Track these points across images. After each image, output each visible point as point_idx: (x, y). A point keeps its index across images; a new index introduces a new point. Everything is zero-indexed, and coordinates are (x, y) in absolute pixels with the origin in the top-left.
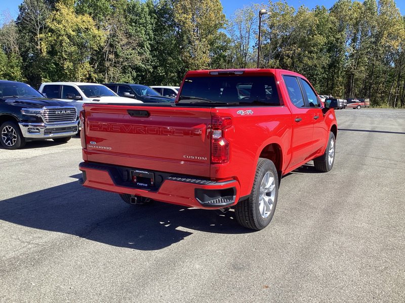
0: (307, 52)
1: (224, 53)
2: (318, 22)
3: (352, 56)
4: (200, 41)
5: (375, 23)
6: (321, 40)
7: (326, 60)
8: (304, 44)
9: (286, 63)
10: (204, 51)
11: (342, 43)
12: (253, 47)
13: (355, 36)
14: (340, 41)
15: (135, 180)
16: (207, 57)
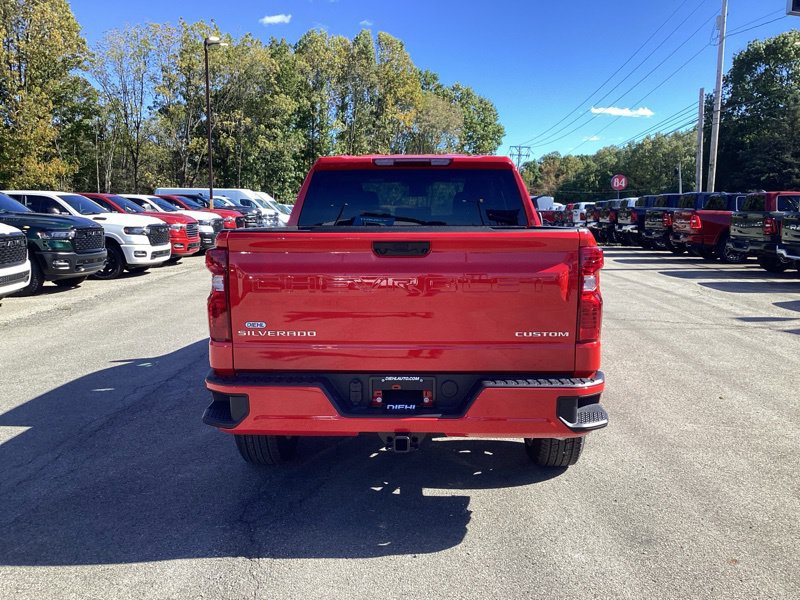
0: (263, 126)
1: (87, 121)
2: (278, 68)
3: (341, 136)
4: (30, 91)
5: (374, 79)
6: (287, 104)
7: (297, 142)
8: (254, 109)
9: (224, 144)
10: (40, 114)
11: (321, 111)
12: (149, 108)
13: (343, 99)
14: (318, 107)
15: (379, 400)
16: (49, 128)
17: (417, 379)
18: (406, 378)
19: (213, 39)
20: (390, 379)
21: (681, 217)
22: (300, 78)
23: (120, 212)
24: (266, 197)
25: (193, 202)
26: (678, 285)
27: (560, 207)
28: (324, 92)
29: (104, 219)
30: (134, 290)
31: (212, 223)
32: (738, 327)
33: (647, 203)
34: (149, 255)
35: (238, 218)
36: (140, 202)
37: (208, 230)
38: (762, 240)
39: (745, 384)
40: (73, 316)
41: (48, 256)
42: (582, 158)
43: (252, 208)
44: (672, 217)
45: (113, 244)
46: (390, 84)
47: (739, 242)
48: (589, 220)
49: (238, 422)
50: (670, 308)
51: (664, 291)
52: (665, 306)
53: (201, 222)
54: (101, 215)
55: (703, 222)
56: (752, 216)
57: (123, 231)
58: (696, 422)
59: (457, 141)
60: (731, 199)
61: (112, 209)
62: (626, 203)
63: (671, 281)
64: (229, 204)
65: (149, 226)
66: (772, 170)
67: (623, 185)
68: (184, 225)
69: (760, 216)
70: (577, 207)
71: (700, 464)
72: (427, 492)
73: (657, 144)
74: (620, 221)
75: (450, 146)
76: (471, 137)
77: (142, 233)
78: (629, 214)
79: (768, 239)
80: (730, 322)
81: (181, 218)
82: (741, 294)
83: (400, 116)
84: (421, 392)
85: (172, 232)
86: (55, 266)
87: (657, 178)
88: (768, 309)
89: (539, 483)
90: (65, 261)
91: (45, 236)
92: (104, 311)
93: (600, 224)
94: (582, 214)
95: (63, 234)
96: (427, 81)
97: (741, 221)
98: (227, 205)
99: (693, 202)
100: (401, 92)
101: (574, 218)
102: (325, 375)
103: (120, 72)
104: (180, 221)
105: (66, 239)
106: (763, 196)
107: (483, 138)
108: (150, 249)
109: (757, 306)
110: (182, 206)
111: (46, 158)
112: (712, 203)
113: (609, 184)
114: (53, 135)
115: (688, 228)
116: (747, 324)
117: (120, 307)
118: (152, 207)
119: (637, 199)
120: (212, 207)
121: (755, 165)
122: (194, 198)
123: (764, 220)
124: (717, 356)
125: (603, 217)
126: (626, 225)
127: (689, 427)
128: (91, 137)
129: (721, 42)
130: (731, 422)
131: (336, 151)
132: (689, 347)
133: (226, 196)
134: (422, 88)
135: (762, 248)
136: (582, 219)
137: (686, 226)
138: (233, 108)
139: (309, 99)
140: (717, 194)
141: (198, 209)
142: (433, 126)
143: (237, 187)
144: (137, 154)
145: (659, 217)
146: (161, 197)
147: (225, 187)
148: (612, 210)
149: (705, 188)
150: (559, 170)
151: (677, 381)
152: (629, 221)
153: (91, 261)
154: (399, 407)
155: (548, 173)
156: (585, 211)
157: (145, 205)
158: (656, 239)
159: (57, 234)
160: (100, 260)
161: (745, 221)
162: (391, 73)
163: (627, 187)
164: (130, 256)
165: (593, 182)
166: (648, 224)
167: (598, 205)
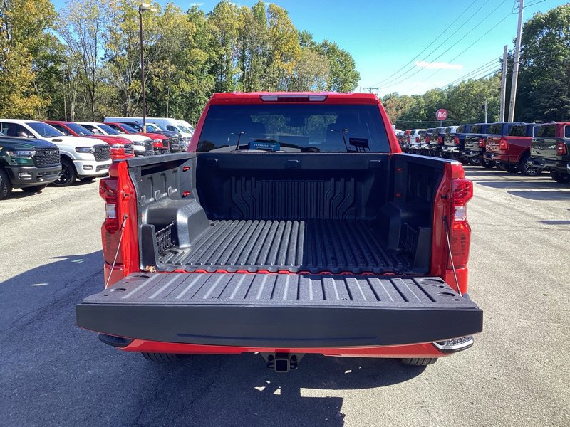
0: (183, 72)
1: (57, 67)
3: (241, 80)
4: (15, 46)
5: (266, 38)
6: (202, 56)
7: (209, 83)
8: (177, 59)
9: (156, 85)
10: (23, 62)
11: (227, 62)
12: (102, 59)
13: (244, 52)
14: (225, 58)
16: (29, 73)
19: (146, 5)
21: (492, 141)
22: (211, 37)
23: (74, 135)
24: (186, 124)
25: (131, 128)
26: (493, 193)
27: (400, 133)
28: (229, 48)
29: (60, 141)
30: (82, 195)
31: (144, 144)
32: (545, 229)
33: (465, 130)
34: (95, 168)
35: (164, 140)
36: (90, 128)
37: (142, 149)
38: (556, 159)
39: (562, 281)
40: (30, 217)
41: (15, 170)
42: (416, 97)
43: (175, 132)
44: (485, 141)
45: (66, 160)
46: (277, 41)
47: (537, 161)
48: (422, 143)
50: (490, 213)
51: (483, 199)
52: (486, 211)
53: (136, 143)
54: (58, 138)
55: (509, 145)
56: (547, 141)
57: (74, 150)
58: (528, 318)
59: (325, 83)
60: (529, 128)
61: (68, 133)
62: (449, 130)
63: (487, 190)
64: (158, 129)
65: (95, 147)
66: (554, 106)
67: (445, 116)
68: (123, 146)
69: (555, 141)
70: (413, 133)
71: (540, 362)
72: (306, 392)
73: (469, 86)
74: (445, 143)
75: (320, 87)
76: (336, 81)
77: (89, 152)
78: (453, 138)
79: (560, 158)
80: (538, 225)
81: (120, 140)
82: (542, 201)
83: (284, 66)
85: (113, 150)
86: (20, 177)
87: (469, 111)
88: (564, 214)
89: (403, 383)
90: (29, 174)
91: (13, 154)
92: (55, 213)
93: (431, 146)
94: (417, 138)
95: (27, 153)
96: (305, 39)
97: (538, 145)
98: (156, 130)
99: (499, 130)
100: (285, 48)
101: (411, 140)
103: (79, 31)
104: (119, 142)
105: (29, 156)
106: (554, 126)
107: (344, 82)
108: (95, 164)
109: (556, 212)
110: (122, 131)
111: (27, 95)
112: (514, 131)
113: (435, 115)
114: (32, 77)
115: (498, 150)
116: (552, 226)
117: (69, 210)
118: (100, 132)
119: (458, 127)
120: (145, 131)
121: (540, 102)
122: (132, 125)
123: (558, 145)
124: (535, 255)
125: (433, 140)
126: (451, 146)
127: (524, 323)
128: (60, 79)
129: (521, 11)
130: (557, 318)
131: (238, 90)
132: (511, 247)
133: (156, 123)
134: (301, 44)
135: (555, 165)
136: (417, 142)
137: (496, 147)
138: (163, 59)
139: (217, 52)
140: (517, 124)
141: (135, 133)
142: (308, 73)
143: (166, 117)
144: (94, 92)
145: (475, 141)
146: (108, 124)
147: (158, 116)
148: (440, 135)
149: (506, 119)
150: (399, 105)
151: (507, 278)
152: (453, 143)
153: (49, 173)
155: (390, 108)
156: (419, 136)
157: (95, 130)
158: (473, 157)
159: (22, 153)
160: (55, 172)
161: (542, 144)
162: (278, 34)
163: (448, 117)
164: (80, 169)
165: (423, 114)
166: (467, 146)
167: (429, 131)
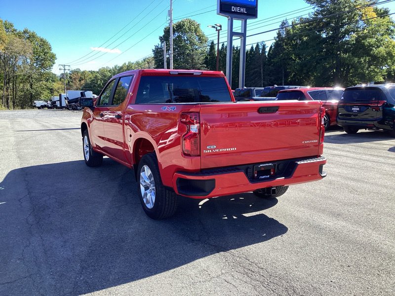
15: (256, 175)
17: (271, 164)
18: (267, 165)
20: (261, 165)
42: (92, 72)
49: (210, 192)
73: (129, 66)
76: (37, 59)
84: (270, 170)
96: (7, 27)
102: (238, 167)
107: (44, 59)
129: (171, 22)
150: (81, 78)
154: (264, 177)
155: (75, 79)
165: (100, 84)
